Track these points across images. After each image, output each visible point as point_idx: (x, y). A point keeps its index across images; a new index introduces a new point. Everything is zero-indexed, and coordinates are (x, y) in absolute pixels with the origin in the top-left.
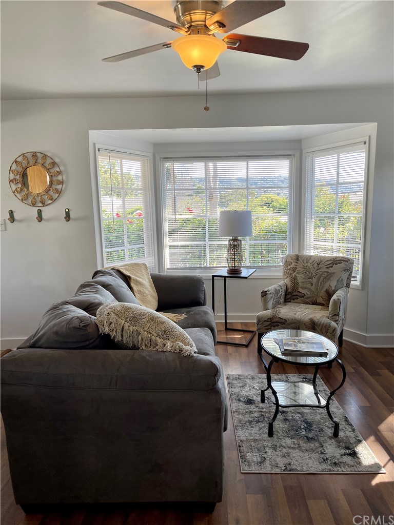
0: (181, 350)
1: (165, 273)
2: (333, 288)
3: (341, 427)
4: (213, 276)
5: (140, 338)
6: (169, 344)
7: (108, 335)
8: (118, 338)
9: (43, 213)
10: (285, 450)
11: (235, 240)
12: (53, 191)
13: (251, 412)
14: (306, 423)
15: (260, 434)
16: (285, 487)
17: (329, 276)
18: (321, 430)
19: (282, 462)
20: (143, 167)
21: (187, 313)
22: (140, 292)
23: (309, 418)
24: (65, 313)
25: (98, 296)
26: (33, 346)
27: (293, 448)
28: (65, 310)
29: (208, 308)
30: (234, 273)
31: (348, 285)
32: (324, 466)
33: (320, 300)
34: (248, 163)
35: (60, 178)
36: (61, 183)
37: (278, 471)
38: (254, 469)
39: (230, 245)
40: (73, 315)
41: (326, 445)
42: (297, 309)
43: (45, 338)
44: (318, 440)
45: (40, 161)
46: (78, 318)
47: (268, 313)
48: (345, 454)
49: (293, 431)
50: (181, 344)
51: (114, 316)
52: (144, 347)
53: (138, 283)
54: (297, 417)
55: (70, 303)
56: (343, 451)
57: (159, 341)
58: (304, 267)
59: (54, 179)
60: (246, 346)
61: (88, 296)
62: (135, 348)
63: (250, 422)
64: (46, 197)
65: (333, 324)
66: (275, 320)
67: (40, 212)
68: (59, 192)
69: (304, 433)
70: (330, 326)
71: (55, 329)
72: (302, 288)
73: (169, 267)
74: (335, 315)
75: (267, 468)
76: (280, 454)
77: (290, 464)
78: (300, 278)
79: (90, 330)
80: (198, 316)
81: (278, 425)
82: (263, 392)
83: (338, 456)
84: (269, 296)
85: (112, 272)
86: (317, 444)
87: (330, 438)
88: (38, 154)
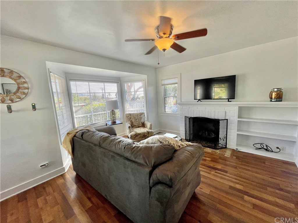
9: (12, 107)
11: (113, 111)
12: (21, 93)
17: (141, 118)
30: (114, 123)
33: (140, 126)
34: (104, 84)
35: (26, 85)
36: (27, 88)
45: (7, 74)
58: (134, 117)
59: (21, 86)
64: (14, 97)
66: (137, 134)
67: (9, 106)
68: (26, 94)
72: (135, 123)
73: (77, 126)
78: (133, 120)
88: (6, 70)
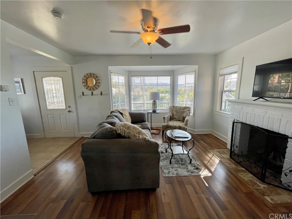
0: (145, 139)
1: (132, 112)
2: (185, 116)
3: (192, 160)
4: (148, 113)
5: (130, 134)
6: (141, 136)
7: (120, 134)
8: (123, 134)
9: (93, 93)
10: (176, 169)
11: (155, 101)
12: (97, 86)
13: (163, 156)
14: (181, 159)
15: (167, 164)
16: (177, 181)
17: (184, 112)
18: (186, 161)
19: (175, 172)
20: (125, 78)
21: (141, 124)
22: (126, 118)
23: (181, 157)
24: (105, 126)
25: (114, 120)
26: (94, 138)
27: (178, 168)
28: (104, 125)
29: (147, 123)
30: (154, 111)
31: (189, 115)
32: (189, 173)
33: (181, 120)
35: (99, 81)
36: (99, 83)
37: (174, 176)
38: (167, 175)
39: (153, 103)
40: (107, 127)
41: (188, 166)
42: (174, 122)
43: (98, 135)
44: (185, 165)
45: (92, 76)
46: (109, 128)
47: (166, 124)
48: (194, 169)
49: (177, 162)
50: (145, 136)
51: (122, 127)
52: (132, 137)
53: (125, 115)
54: (178, 157)
55: (105, 123)
56: (194, 168)
57: (137, 135)
58: (176, 110)
59: (97, 82)
60: (158, 134)
61: (110, 120)
62: (129, 138)
63: (163, 159)
64: (94, 88)
65: (186, 127)
66: (168, 126)
67: (92, 93)
68: (99, 86)
69: (181, 162)
70: (185, 128)
71: (101, 132)
72: (175, 116)
73: (133, 110)
74: (187, 124)
75: (171, 175)
76: (174, 170)
77: (178, 173)
78: (174, 113)
79: (114, 132)
80: (145, 126)
81: (172, 160)
82: (166, 149)
83: (193, 170)
84: (166, 119)
85: (117, 111)
86: (185, 166)
87: (189, 164)
88: (92, 74)
